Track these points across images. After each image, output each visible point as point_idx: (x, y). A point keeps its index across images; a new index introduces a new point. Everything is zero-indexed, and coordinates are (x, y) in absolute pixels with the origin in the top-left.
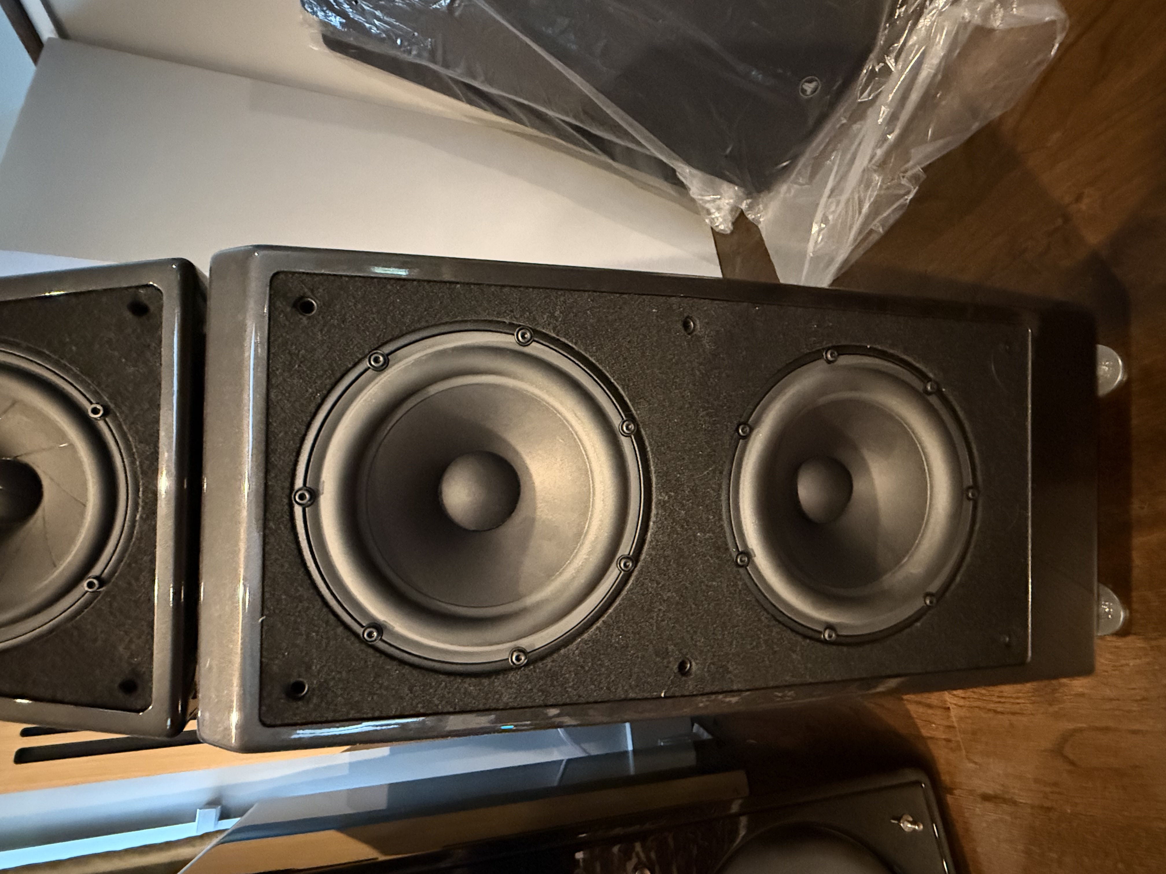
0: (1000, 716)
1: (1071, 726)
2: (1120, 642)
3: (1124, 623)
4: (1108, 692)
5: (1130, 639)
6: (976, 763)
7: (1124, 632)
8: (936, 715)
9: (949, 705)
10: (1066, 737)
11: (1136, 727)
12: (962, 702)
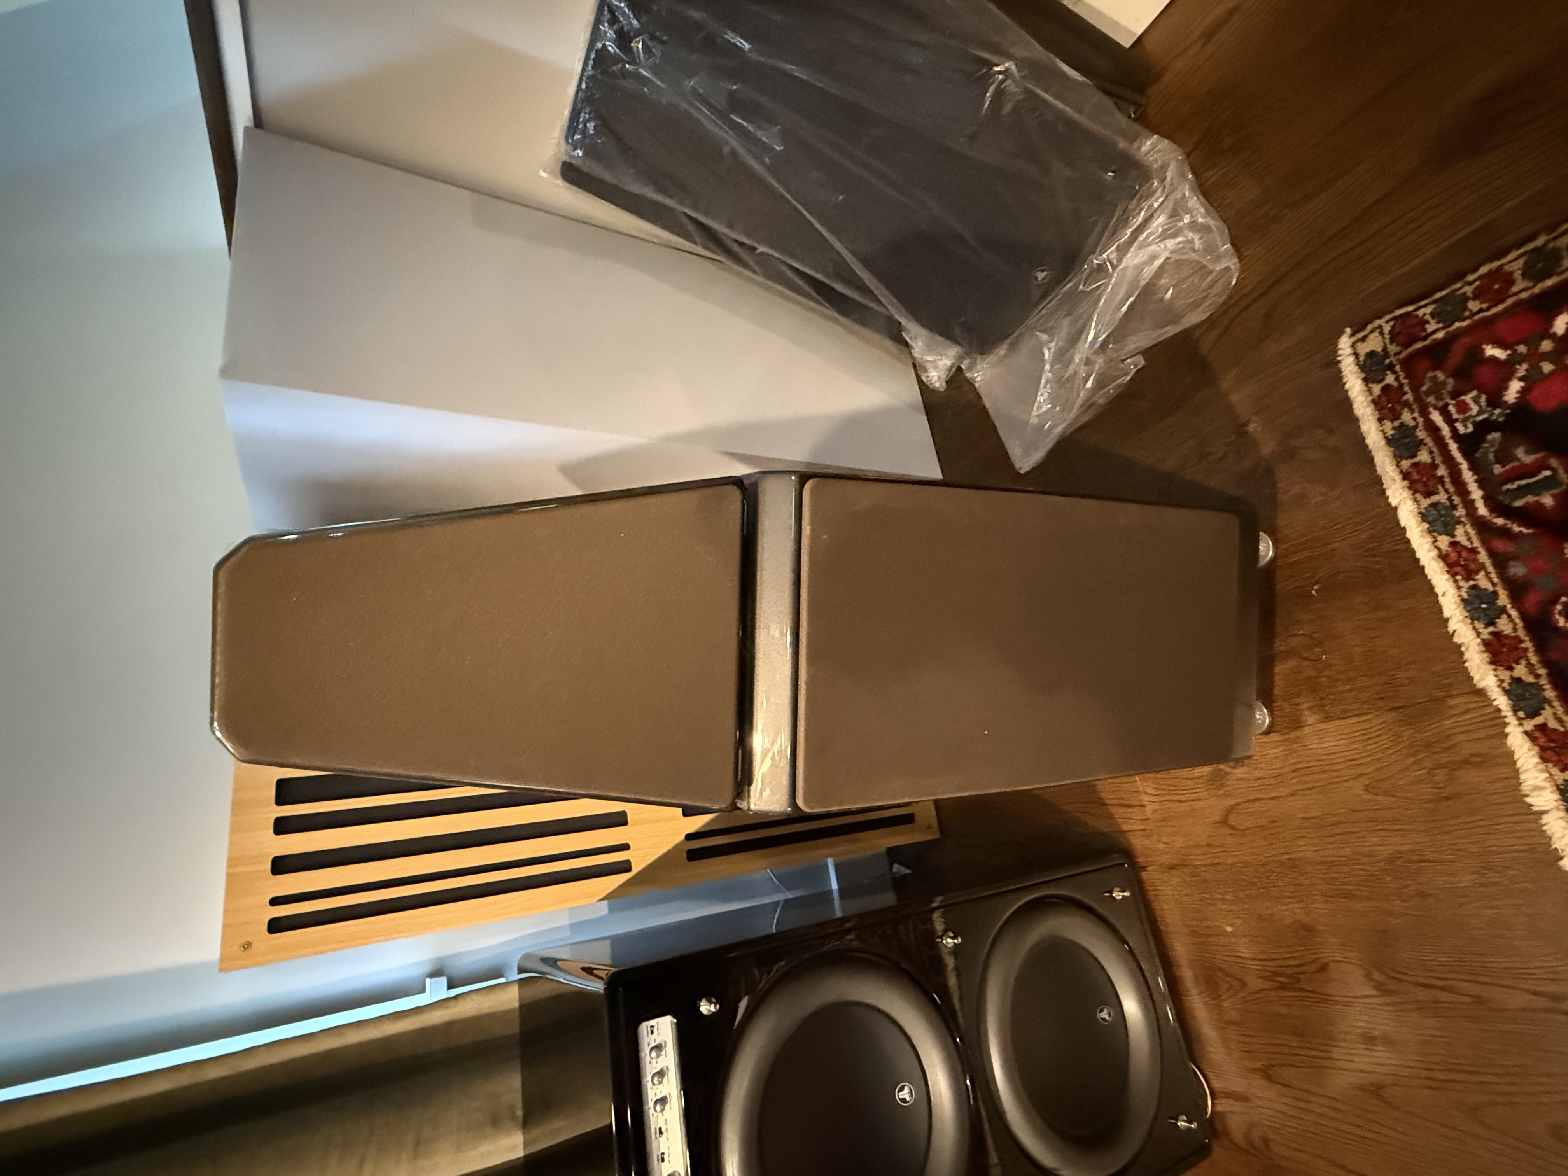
0: (1184, 804)
1: (1233, 802)
2: (1265, 739)
3: (1268, 726)
4: (1257, 774)
5: (1271, 735)
6: (1165, 843)
7: (1268, 732)
8: (1134, 812)
9: (1145, 803)
10: (1229, 811)
11: (1274, 795)
12: (1155, 799)
